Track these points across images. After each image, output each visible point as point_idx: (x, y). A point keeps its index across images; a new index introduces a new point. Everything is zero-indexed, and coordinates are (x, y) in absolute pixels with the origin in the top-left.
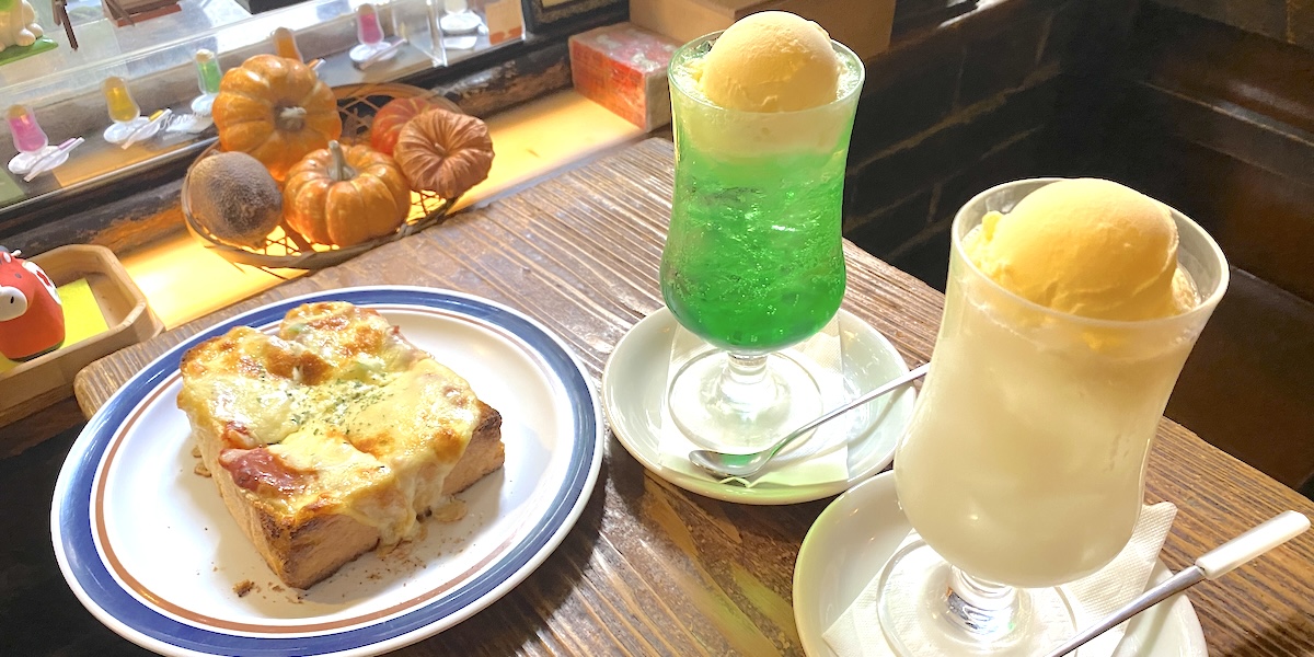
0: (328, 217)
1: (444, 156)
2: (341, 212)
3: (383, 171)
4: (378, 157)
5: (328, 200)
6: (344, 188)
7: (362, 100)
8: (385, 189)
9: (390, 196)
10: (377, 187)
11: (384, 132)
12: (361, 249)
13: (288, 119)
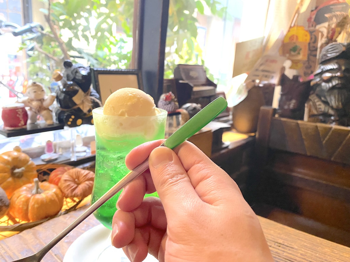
0: (30, 208)
1: (78, 184)
2: (36, 206)
3: (54, 190)
4: (52, 186)
5: (31, 201)
6: (38, 196)
7: (45, 170)
8: (55, 196)
9: (56, 199)
10: (52, 196)
11: (54, 178)
12: (42, 221)
13: (17, 173)
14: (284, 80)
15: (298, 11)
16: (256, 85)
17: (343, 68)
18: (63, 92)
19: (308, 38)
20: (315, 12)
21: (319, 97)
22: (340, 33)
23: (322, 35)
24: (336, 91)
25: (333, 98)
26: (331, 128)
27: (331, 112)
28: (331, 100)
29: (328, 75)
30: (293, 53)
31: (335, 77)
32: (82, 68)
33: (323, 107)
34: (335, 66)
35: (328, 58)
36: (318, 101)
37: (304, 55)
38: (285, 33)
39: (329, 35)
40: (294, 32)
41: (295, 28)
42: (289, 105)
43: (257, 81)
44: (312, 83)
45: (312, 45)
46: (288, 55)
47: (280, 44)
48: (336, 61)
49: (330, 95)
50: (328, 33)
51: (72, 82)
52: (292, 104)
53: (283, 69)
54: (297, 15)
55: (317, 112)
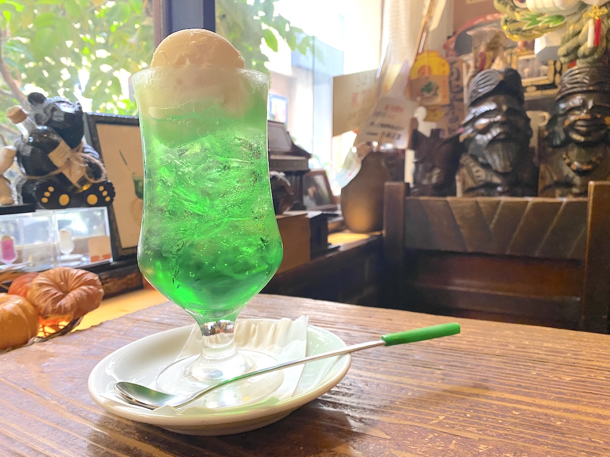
3: (18, 301)
9: (23, 315)
10: (14, 308)
11: (18, 288)
14: (416, 140)
15: (426, 28)
16: (375, 150)
17: (504, 108)
18: (29, 144)
19: (447, 69)
20: (453, 39)
21: (475, 158)
22: (493, 61)
23: (468, 67)
24: (499, 146)
25: (495, 157)
26: (498, 203)
27: (496, 180)
28: (494, 161)
29: (483, 121)
30: (426, 94)
31: (495, 123)
32: (65, 104)
33: (482, 174)
34: (492, 106)
35: (480, 95)
36: (474, 166)
37: (444, 97)
38: (411, 63)
39: (478, 64)
40: (424, 60)
41: (425, 54)
42: (430, 178)
43: (375, 144)
44: (462, 139)
45: (455, 83)
46: (419, 99)
47: (405, 83)
48: (491, 98)
49: (491, 154)
50: (476, 61)
51: (45, 128)
52: (435, 177)
53: (414, 121)
54: (425, 34)
55: (475, 183)
